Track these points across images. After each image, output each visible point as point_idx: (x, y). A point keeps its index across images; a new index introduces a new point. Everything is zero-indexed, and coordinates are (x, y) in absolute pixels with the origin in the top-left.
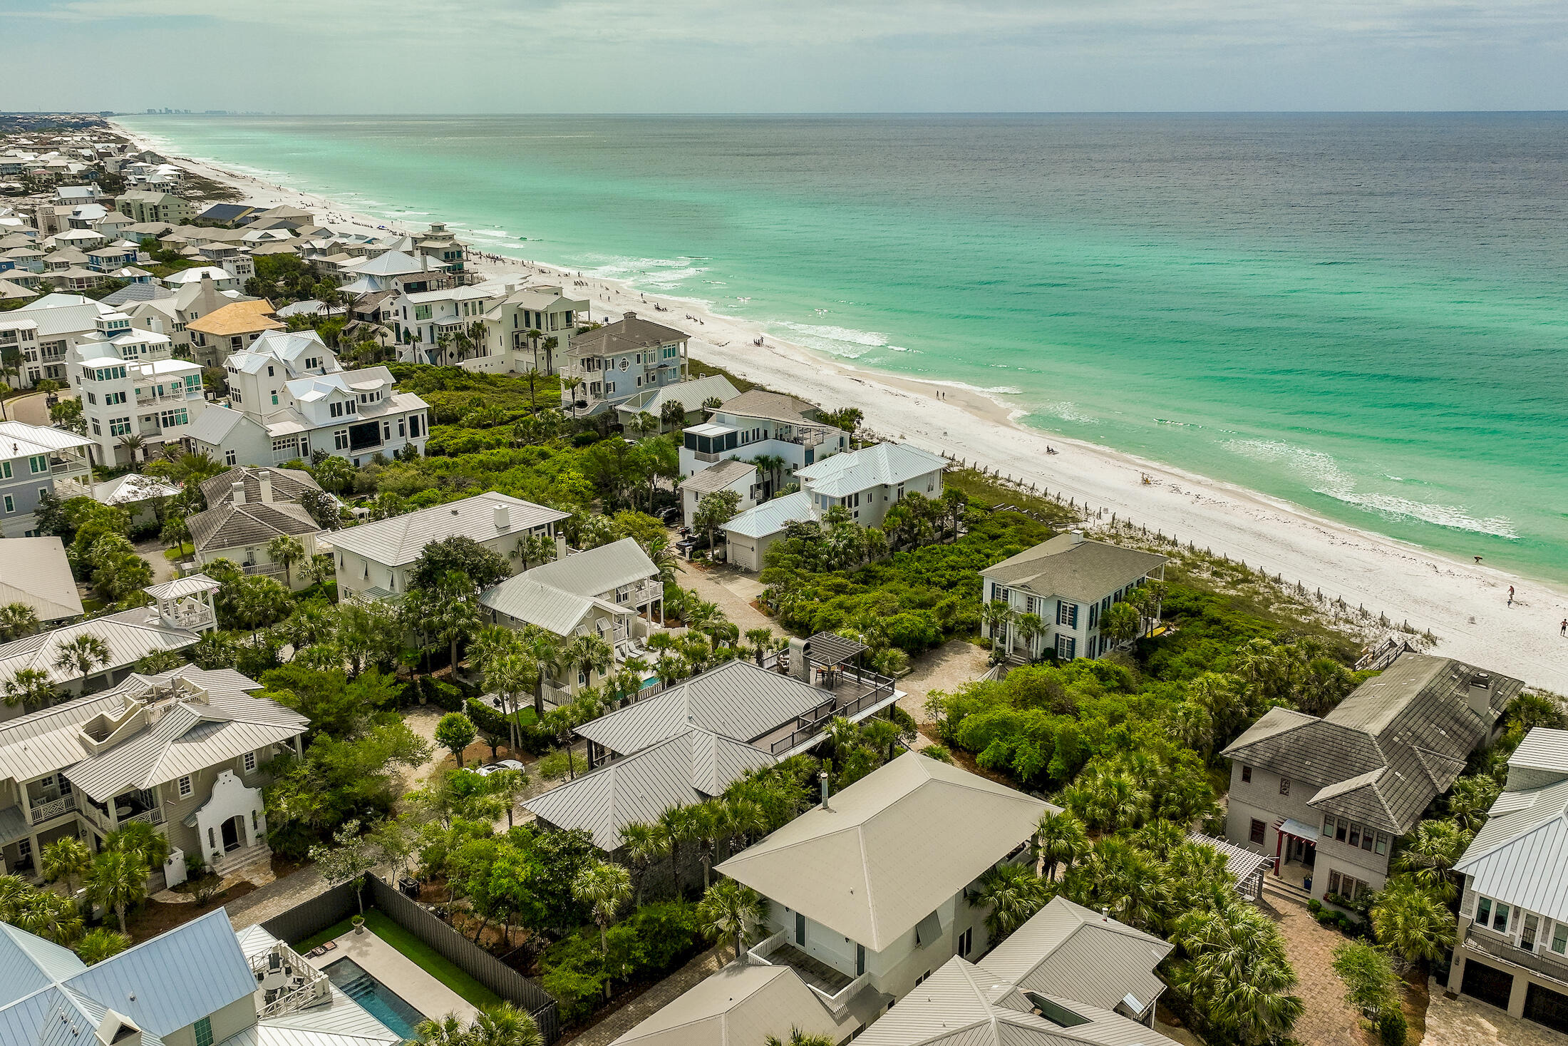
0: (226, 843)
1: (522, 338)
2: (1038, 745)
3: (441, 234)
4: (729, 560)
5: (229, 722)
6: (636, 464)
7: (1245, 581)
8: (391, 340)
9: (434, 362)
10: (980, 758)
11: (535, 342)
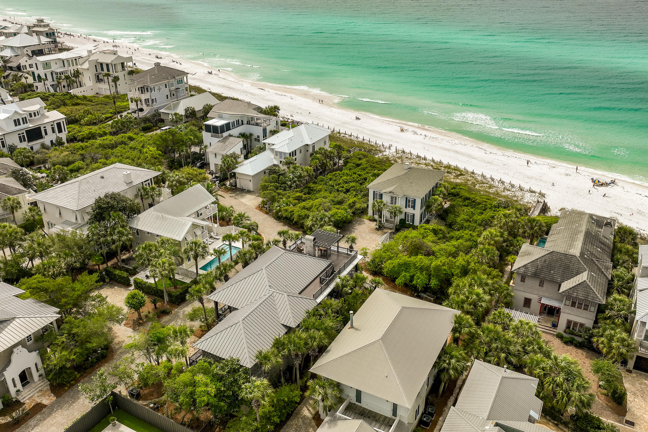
0: (22, 382)
1: (101, 77)
2: (424, 272)
3: (42, 24)
4: (238, 186)
5: (13, 319)
6: (183, 141)
7: (461, 175)
8: (30, 80)
9: (56, 91)
10: (398, 281)
11: (108, 79)
